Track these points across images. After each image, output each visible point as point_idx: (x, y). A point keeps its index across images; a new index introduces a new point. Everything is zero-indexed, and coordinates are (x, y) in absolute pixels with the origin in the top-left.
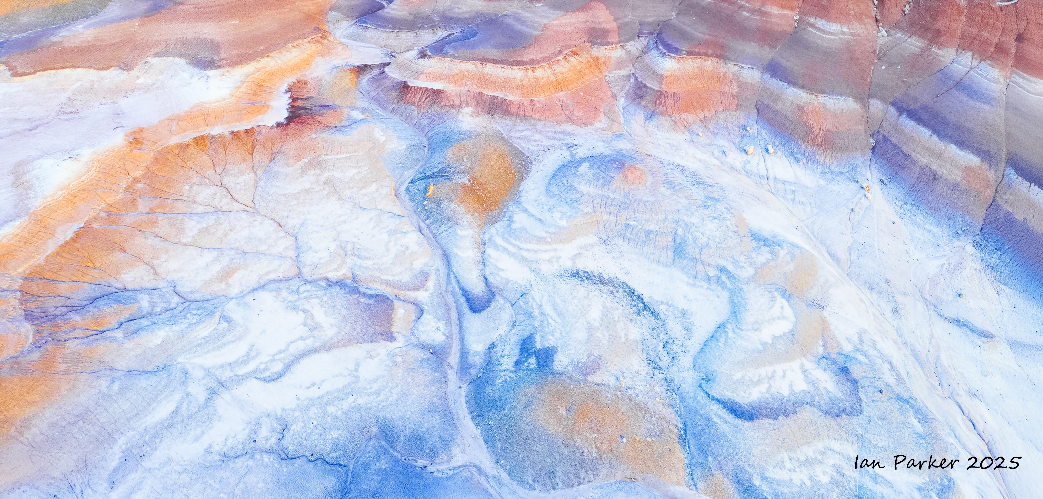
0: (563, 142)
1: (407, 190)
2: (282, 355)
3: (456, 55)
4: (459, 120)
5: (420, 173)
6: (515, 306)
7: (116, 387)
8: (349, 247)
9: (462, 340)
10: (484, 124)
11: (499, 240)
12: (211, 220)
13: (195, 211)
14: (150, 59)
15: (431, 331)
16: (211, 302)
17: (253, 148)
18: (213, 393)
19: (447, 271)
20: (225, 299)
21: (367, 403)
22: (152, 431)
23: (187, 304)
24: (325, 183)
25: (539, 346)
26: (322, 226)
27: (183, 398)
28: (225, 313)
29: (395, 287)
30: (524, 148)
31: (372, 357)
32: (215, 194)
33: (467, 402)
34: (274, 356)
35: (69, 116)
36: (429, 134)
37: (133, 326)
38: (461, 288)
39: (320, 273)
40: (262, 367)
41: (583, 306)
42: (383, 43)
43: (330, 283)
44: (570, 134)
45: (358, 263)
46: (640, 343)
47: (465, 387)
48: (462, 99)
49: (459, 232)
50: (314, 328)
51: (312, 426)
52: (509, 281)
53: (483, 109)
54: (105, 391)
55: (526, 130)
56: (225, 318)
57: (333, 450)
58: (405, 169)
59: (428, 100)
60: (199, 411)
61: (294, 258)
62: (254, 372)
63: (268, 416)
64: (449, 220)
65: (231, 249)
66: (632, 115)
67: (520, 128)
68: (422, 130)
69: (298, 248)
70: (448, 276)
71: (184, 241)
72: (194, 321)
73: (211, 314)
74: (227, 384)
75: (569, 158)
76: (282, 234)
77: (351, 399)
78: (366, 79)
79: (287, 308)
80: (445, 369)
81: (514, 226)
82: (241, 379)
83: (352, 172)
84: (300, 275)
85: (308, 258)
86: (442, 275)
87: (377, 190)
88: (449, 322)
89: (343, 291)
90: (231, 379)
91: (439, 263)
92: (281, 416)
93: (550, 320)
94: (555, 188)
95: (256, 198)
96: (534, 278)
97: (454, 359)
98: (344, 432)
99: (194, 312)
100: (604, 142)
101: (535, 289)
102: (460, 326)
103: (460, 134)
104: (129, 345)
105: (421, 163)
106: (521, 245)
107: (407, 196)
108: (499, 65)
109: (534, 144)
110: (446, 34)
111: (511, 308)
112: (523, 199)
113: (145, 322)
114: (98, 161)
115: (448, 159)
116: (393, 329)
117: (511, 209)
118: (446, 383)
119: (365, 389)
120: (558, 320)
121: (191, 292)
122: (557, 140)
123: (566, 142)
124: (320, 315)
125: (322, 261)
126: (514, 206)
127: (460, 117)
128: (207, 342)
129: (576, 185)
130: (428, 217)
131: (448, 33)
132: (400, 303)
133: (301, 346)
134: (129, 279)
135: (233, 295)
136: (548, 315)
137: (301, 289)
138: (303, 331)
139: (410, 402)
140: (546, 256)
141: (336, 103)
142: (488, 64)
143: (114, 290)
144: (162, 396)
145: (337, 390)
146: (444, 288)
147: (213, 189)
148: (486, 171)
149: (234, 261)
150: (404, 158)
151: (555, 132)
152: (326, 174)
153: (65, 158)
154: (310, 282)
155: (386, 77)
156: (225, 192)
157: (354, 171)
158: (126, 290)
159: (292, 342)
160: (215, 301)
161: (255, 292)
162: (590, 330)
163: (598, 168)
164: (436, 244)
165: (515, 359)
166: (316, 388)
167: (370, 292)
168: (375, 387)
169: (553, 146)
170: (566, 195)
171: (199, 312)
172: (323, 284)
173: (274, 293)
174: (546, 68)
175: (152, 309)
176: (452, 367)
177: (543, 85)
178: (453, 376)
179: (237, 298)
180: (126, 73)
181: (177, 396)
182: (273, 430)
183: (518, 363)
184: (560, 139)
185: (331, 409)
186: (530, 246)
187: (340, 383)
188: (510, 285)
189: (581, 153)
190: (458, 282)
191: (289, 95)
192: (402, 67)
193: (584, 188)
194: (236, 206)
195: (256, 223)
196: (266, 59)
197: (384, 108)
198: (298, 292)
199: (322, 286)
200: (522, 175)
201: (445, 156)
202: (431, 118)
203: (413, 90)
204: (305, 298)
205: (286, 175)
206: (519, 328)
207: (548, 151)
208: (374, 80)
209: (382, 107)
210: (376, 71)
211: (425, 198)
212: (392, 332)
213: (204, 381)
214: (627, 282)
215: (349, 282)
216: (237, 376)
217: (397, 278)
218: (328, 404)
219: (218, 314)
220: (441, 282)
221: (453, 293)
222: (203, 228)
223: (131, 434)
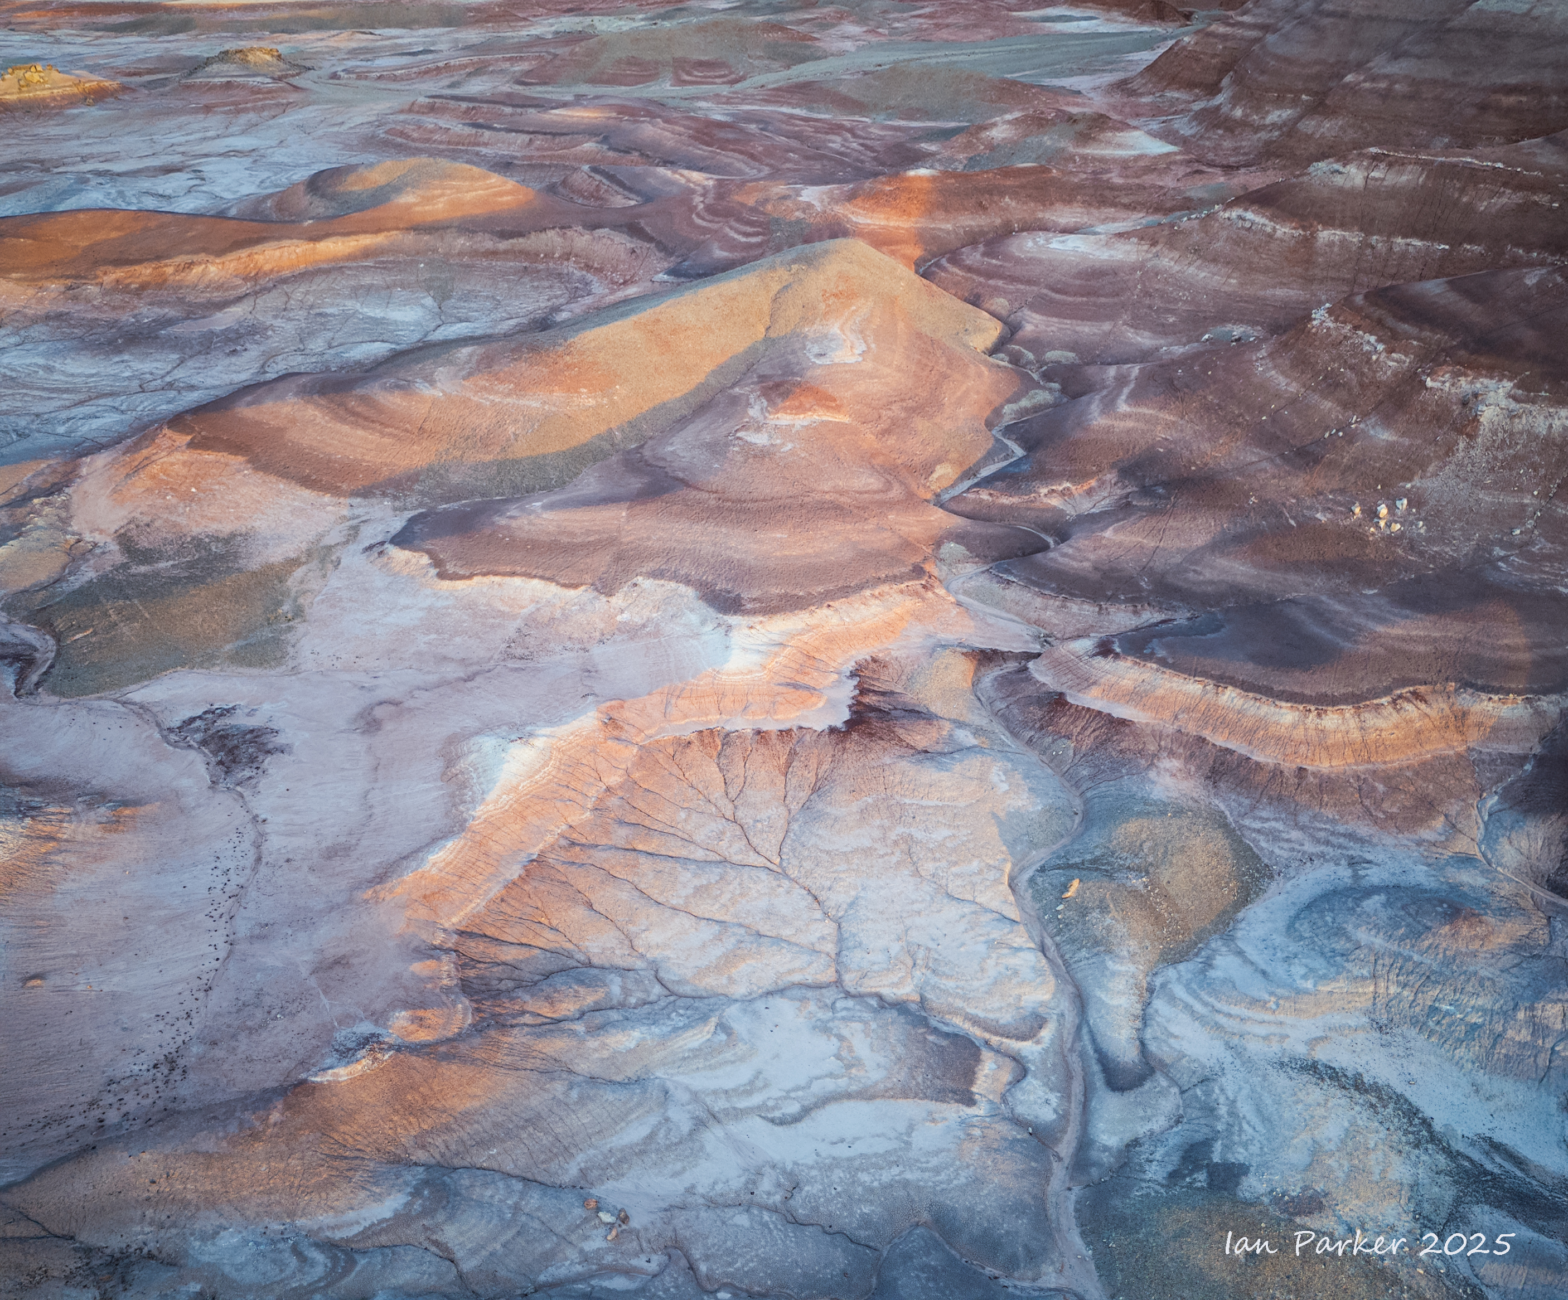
0: (1344, 852)
1: (1032, 880)
2: (800, 1093)
3: (1170, 661)
4: (1149, 780)
5: (1059, 857)
6: (1186, 1095)
7: (574, 1094)
8: (921, 954)
9: (1085, 1124)
10: (1195, 795)
11: (1180, 991)
12: (713, 875)
13: (692, 857)
14: (640, 579)
15: (1035, 1103)
16: (706, 1001)
17: (789, 765)
18: (700, 1124)
19: (1077, 1021)
20: (725, 1000)
21: (919, 1180)
22: (619, 1155)
23: (672, 998)
24: (896, 843)
25: (1216, 1158)
26: (882, 913)
27: (660, 1123)
28: (724, 1020)
29: (986, 1029)
30: (1262, 849)
31: (934, 1120)
32: (723, 833)
33: (1076, 1210)
34: (788, 1092)
35: (519, 664)
36: (1089, 794)
37: (599, 1018)
38: (1098, 1050)
39: (870, 985)
40: (771, 1103)
41: (1312, 1117)
42: (1034, 616)
43: (884, 1004)
44: (1362, 841)
45: (932, 982)
46: (1406, 1188)
47: (1077, 1190)
48: (1163, 743)
49: (1110, 964)
50: (853, 1063)
51: (833, 1192)
52: (1184, 1056)
53: (1199, 768)
54: (561, 1097)
55: (1275, 819)
56: (723, 1027)
57: (860, 1227)
58: (1033, 845)
59: (1097, 733)
60: (681, 1142)
61: (833, 956)
62: (759, 1108)
63: (774, 1167)
64: (1097, 943)
65: (741, 925)
66: (1506, 828)
67: (1264, 814)
68: (1077, 785)
69: (840, 940)
70: (1079, 1028)
71: (674, 902)
72: (681, 1024)
73: (704, 1018)
74: (721, 1116)
75: (1349, 881)
76: (818, 915)
77: (895, 1170)
78: (991, 674)
79: (814, 1028)
80: (1049, 1159)
81: (1212, 973)
82: (739, 1114)
83: (941, 833)
84: (838, 983)
85: (855, 958)
86: (1068, 1025)
87: (980, 872)
88: (1066, 1095)
89: (902, 1019)
90: (726, 1112)
91: (1065, 1005)
92: (792, 1171)
93: (1245, 1126)
94: (1306, 925)
95: (785, 850)
96: (1230, 1059)
97: (1066, 1148)
98: (880, 1209)
99: (681, 1012)
100: (1429, 865)
101: (1229, 1076)
102: (1086, 1106)
103: (1145, 804)
104: (592, 1043)
105: (1064, 841)
106: (1218, 1006)
107: (1030, 891)
108: (1251, 695)
109: (1286, 845)
110: (1158, 617)
111: (1178, 1096)
112: (1239, 934)
113: (614, 1016)
114: (559, 750)
115: (1115, 842)
116: (974, 1089)
117: (1213, 945)
118: (1048, 1180)
119: (917, 1161)
120: (1260, 1127)
121: (679, 982)
122: (1333, 846)
123: (1351, 852)
124: (861, 1046)
125: (876, 968)
126: (1220, 943)
127: (1152, 774)
128: (695, 1057)
129: (1350, 928)
130: (1059, 932)
131: (1163, 617)
132: (991, 1054)
133: (830, 1085)
134: (596, 950)
135: (737, 996)
136: (1244, 1118)
137: (839, 1005)
138: (833, 1064)
139: (985, 1192)
140: (1262, 1030)
141: (933, 709)
142: (1230, 688)
143: (575, 964)
144: (634, 1116)
145: (876, 1155)
146: (1069, 1046)
147: (720, 824)
148: (1181, 876)
149: (742, 945)
150: (1036, 826)
151: (1333, 833)
152: (900, 830)
153: (513, 737)
154: (853, 996)
155: (1029, 679)
156: (738, 832)
157: (946, 832)
158: (590, 965)
159: (817, 1078)
160: (712, 1001)
161: (770, 998)
162: (1316, 1150)
163: (1403, 908)
164: (1067, 976)
165: (1170, 1168)
166: (845, 1145)
167: (945, 1029)
168: (934, 1161)
169: (1322, 856)
170: (1326, 942)
171: (689, 1012)
172: (874, 1002)
173: (797, 1004)
174: (1347, 715)
175: (625, 999)
176: (1060, 1159)
177: (1333, 745)
178: (1059, 1173)
179: (743, 1001)
180: (604, 599)
181: (653, 1120)
182: (779, 1185)
183: (1174, 1176)
184: (1340, 846)
185: (864, 1177)
186: (1235, 1010)
187: (881, 1146)
188: (1184, 1061)
189: (1374, 876)
190: (1094, 1040)
191: (855, 682)
192: (1061, 666)
193: (1362, 935)
194: (753, 859)
195: (781, 889)
196: (825, 611)
197: (1015, 735)
198: (833, 1007)
199: (872, 1006)
200: (1249, 895)
201: (1110, 835)
202: (1096, 766)
203: (1072, 710)
204: (843, 1018)
205: (836, 820)
206: (1186, 1127)
207: (1309, 864)
208: (1005, 682)
209: (1011, 733)
210: (1012, 666)
211: (1061, 900)
212: (972, 1093)
213: (690, 1107)
214: (1407, 1095)
215: (913, 1007)
216: (735, 1109)
217: (991, 1016)
218: (860, 1169)
219: (714, 1021)
220: (1065, 1035)
221: (1083, 1055)
222: (702, 886)
223: (592, 1152)
